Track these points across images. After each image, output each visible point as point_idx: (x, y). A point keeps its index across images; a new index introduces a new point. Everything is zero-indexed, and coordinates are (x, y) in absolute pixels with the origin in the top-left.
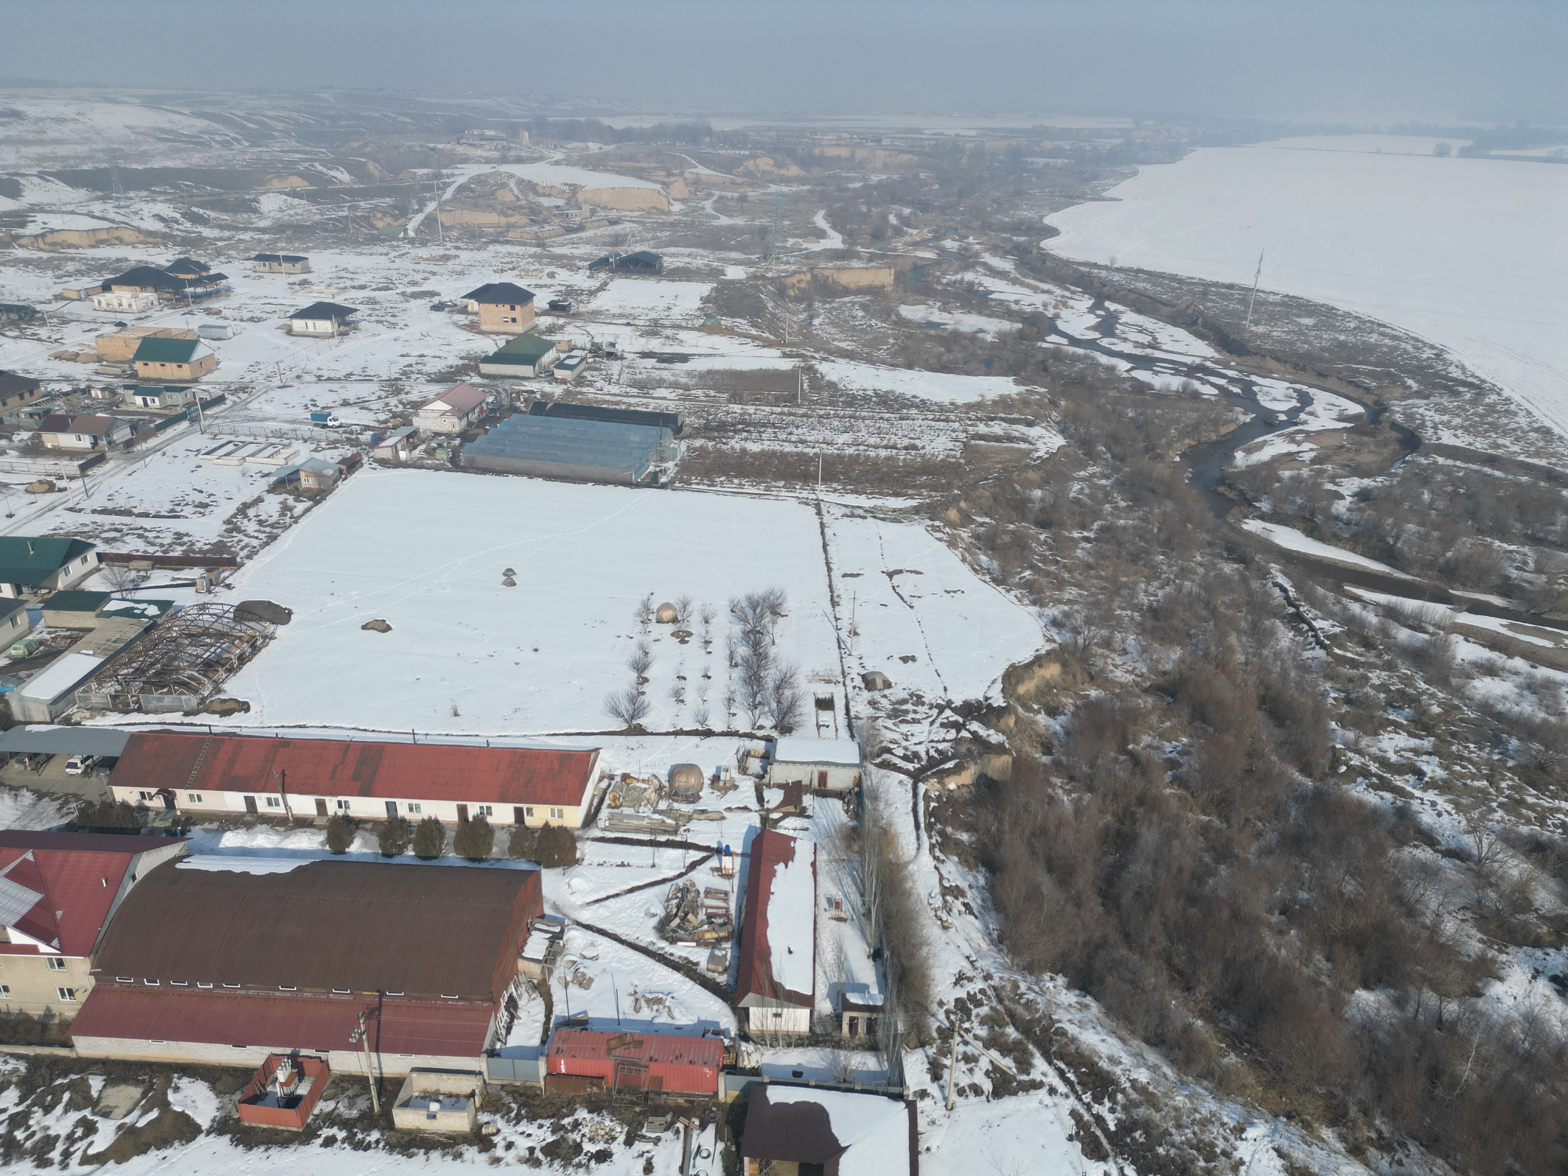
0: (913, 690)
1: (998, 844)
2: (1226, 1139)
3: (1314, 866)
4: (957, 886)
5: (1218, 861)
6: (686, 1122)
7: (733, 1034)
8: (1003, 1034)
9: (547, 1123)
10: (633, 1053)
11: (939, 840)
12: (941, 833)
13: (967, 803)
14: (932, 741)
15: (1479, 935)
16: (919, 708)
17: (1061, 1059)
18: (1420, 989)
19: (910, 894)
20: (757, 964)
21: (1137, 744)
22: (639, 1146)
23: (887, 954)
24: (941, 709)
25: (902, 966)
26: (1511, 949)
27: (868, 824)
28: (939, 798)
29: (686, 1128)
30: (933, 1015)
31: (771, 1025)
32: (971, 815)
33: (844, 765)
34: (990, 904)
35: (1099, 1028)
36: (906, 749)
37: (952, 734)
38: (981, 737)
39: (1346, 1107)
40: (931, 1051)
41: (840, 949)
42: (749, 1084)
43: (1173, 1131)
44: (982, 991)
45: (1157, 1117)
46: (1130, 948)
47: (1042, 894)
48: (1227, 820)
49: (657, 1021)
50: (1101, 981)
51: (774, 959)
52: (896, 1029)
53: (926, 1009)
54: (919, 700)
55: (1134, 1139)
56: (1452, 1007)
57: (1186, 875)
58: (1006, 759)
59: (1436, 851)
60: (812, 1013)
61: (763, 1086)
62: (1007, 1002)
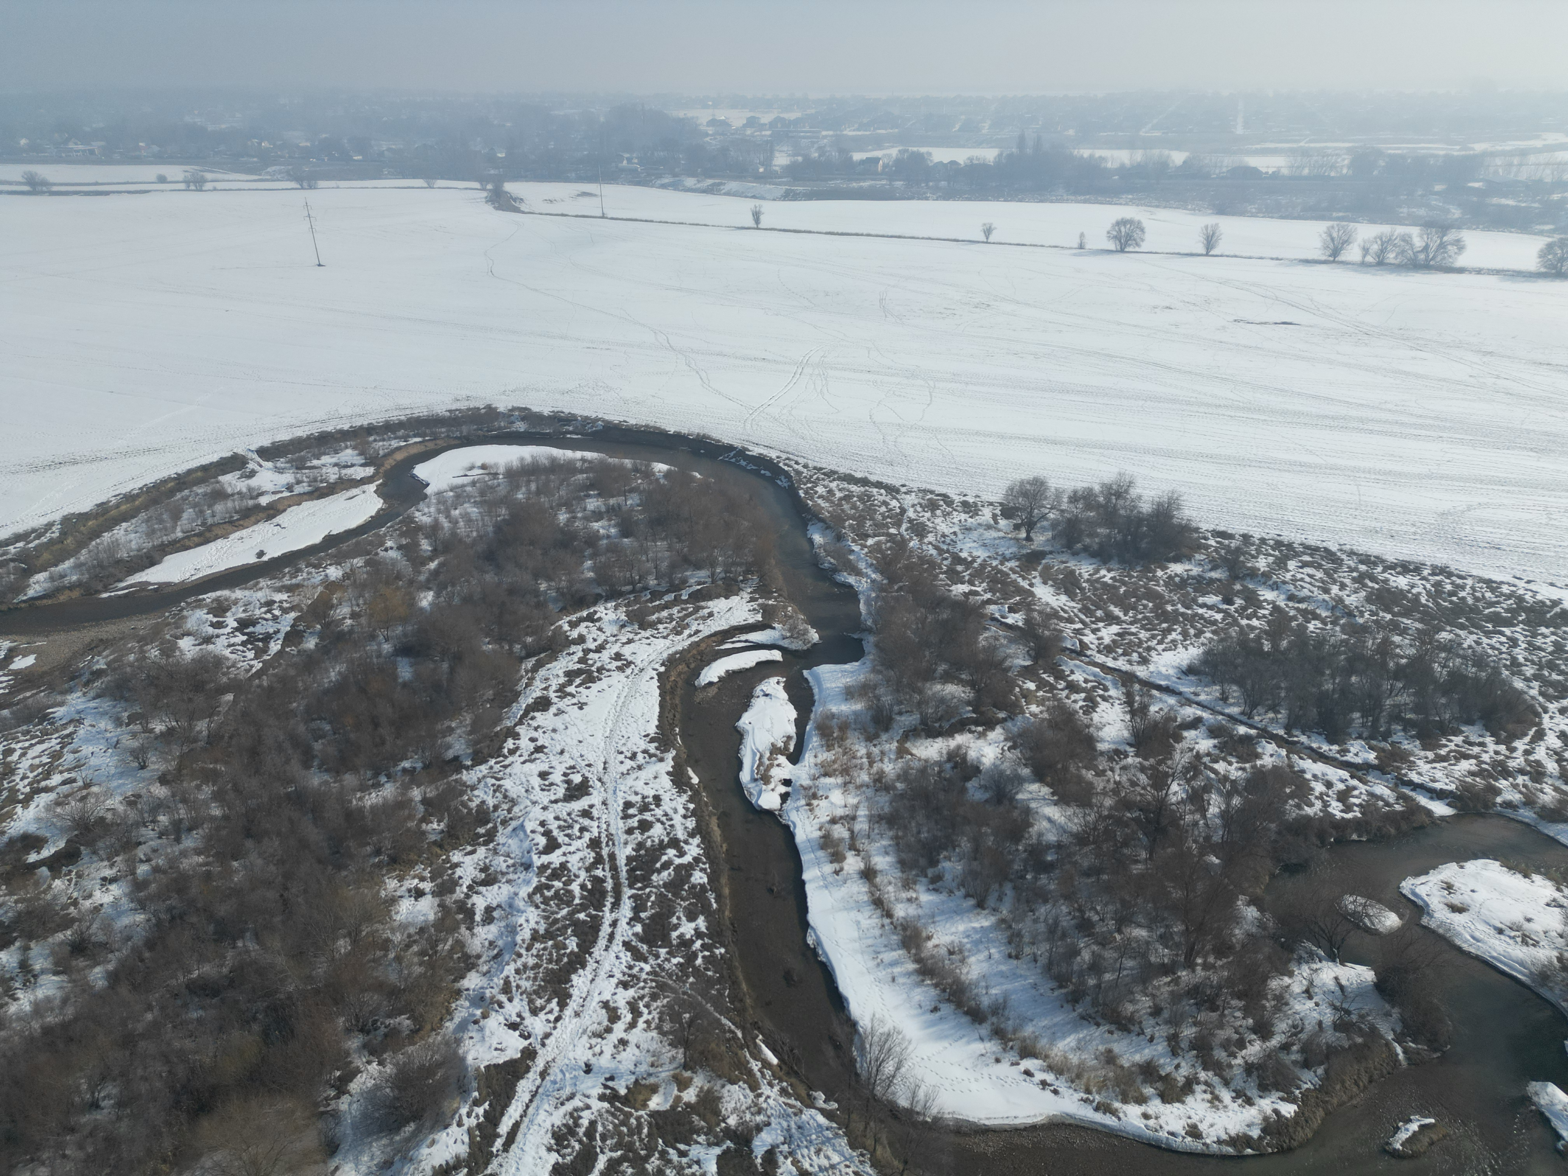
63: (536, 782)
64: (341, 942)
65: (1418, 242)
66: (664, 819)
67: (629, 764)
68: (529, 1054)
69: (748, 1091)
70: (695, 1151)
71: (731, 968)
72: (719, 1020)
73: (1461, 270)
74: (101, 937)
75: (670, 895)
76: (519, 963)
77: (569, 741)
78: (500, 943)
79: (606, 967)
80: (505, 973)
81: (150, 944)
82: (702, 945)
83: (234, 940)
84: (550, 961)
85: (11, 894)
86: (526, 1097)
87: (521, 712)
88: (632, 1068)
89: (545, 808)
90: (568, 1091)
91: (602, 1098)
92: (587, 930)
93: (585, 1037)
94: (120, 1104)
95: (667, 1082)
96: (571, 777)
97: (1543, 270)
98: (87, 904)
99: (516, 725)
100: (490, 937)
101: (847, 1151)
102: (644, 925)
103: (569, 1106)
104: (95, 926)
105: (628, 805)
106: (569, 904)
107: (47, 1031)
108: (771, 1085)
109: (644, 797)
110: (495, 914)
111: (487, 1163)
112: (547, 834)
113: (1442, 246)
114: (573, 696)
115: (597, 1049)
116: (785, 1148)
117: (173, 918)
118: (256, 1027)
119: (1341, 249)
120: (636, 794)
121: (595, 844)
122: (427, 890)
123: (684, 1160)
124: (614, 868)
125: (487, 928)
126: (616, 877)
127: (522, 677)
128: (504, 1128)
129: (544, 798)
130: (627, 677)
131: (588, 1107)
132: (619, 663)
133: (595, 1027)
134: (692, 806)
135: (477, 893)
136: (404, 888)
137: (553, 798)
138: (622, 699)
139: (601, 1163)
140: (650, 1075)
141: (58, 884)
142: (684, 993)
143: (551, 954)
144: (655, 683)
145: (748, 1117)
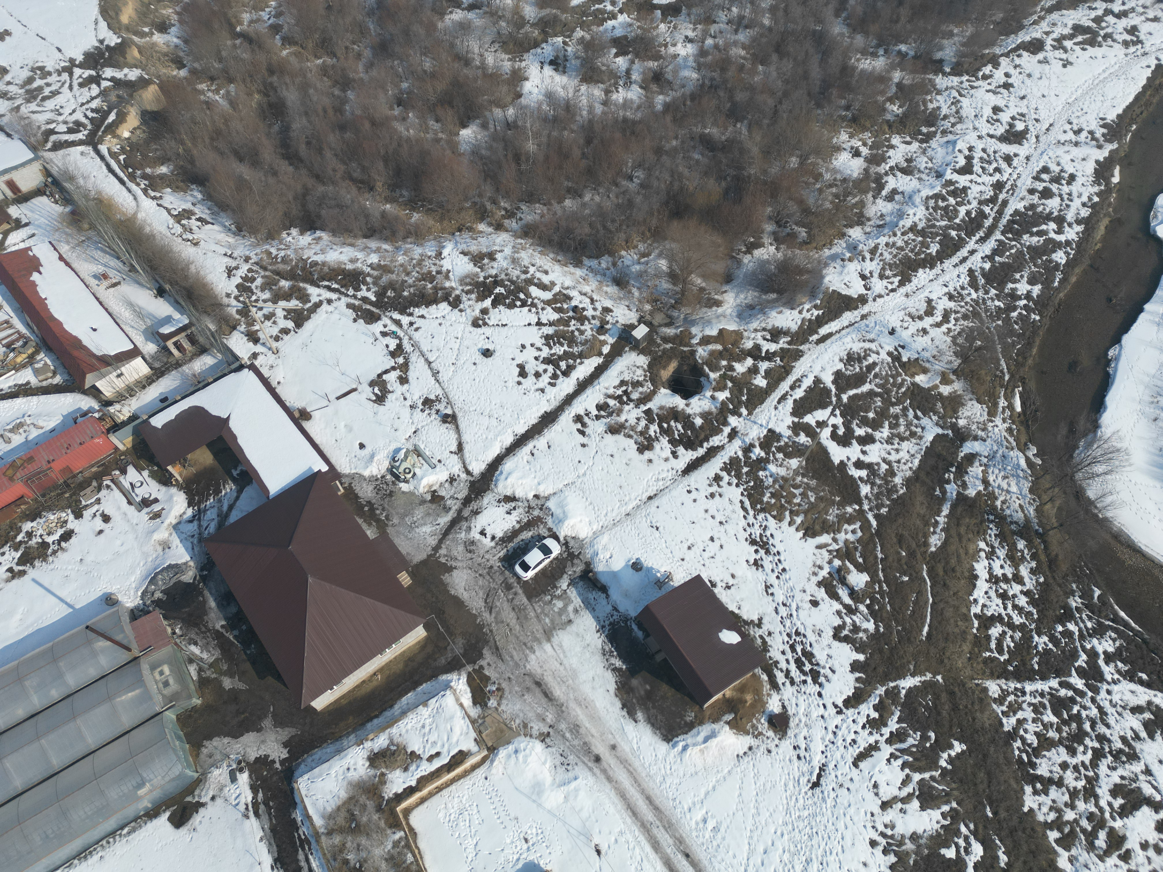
0: (31, 64)
1: (192, 162)
2: (435, 264)
3: (402, 60)
4: (184, 210)
5: (344, 91)
6: (110, 477)
7: (97, 407)
8: (280, 288)
9: (6, 548)
10: (31, 468)
11: (146, 182)
12: (145, 177)
13: (147, 142)
14: (83, 104)
15: (507, 57)
16: (49, 80)
17: (324, 279)
18: (491, 111)
19: (153, 236)
20: (75, 353)
21: (242, 24)
22: (87, 514)
23: (167, 287)
24: (69, 70)
25: (185, 288)
26: (525, 56)
27: (82, 202)
28: (123, 150)
29: (112, 481)
30: (228, 306)
31: (120, 384)
32: (156, 150)
33: (23, 165)
34: (216, 209)
35: (335, 247)
36: (65, 122)
37: (95, 90)
38: (120, 80)
39: (484, 206)
40: (242, 328)
41: (131, 305)
42: (135, 428)
43: (406, 278)
44: (250, 270)
45: (394, 277)
46: (324, 184)
47: (246, 180)
48: (333, 54)
49: (30, 438)
50: (319, 216)
51: (86, 342)
52: (210, 330)
53: (221, 305)
54: (44, 73)
55: (388, 297)
56: (511, 112)
57: (331, 112)
58: (153, 89)
59: (463, 10)
60: (143, 358)
61: (146, 422)
62: (270, 267)
63: (988, 112)
64: (794, 159)
66: (1066, 197)
67: (1070, 136)
68: (863, 300)
69: (985, 413)
70: (925, 421)
71: (1034, 333)
72: (999, 360)
74: (669, 77)
75: (1027, 257)
76: (891, 240)
77: (1035, 90)
78: (888, 219)
79: (946, 277)
80: (879, 241)
81: (693, 97)
82: (1025, 305)
83: (737, 121)
84: (912, 251)
85: (637, 20)
86: (846, 323)
87: (1014, 46)
88: (920, 350)
89: (980, 137)
90: (872, 336)
91: (889, 354)
92: (950, 244)
93: (903, 313)
94: (642, 185)
95: (936, 373)
96: (1017, 123)
98: (671, 50)
99: (1002, 55)
100: (884, 211)
101: (1026, 491)
102: (993, 266)
103: (867, 345)
104: (670, 67)
105: (1045, 170)
106: (950, 219)
107: (625, 120)
108: (1004, 420)
109: (1062, 171)
110: (897, 197)
111: (803, 343)
112: (969, 159)
114: (1066, 51)
115: (905, 325)
116: (985, 460)
117: (711, 87)
118: (723, 184)
120: (1058, 164)
121: (999, 186)
122: (863, 154)
123: (915, 421)
124: (1000, 213)
125: (886, 203)
126: (996, 220)
127: (1035, 12)
128: (824, 331)
129: (985, 128)
130: (1126, 55)
131: (878, 353)
132: (1128, 38)
133: (913, 311)
134: (1096, 199)
135: (894, 175)
136: (849, 144)
137: (992, 132)
138: (1106, 74)
139: (865, 388)
140: (928, 361)
141: (662, 27)
142: (988, 328)
143: (915, 246)
144: (1148, 73)
145: (974, 427)
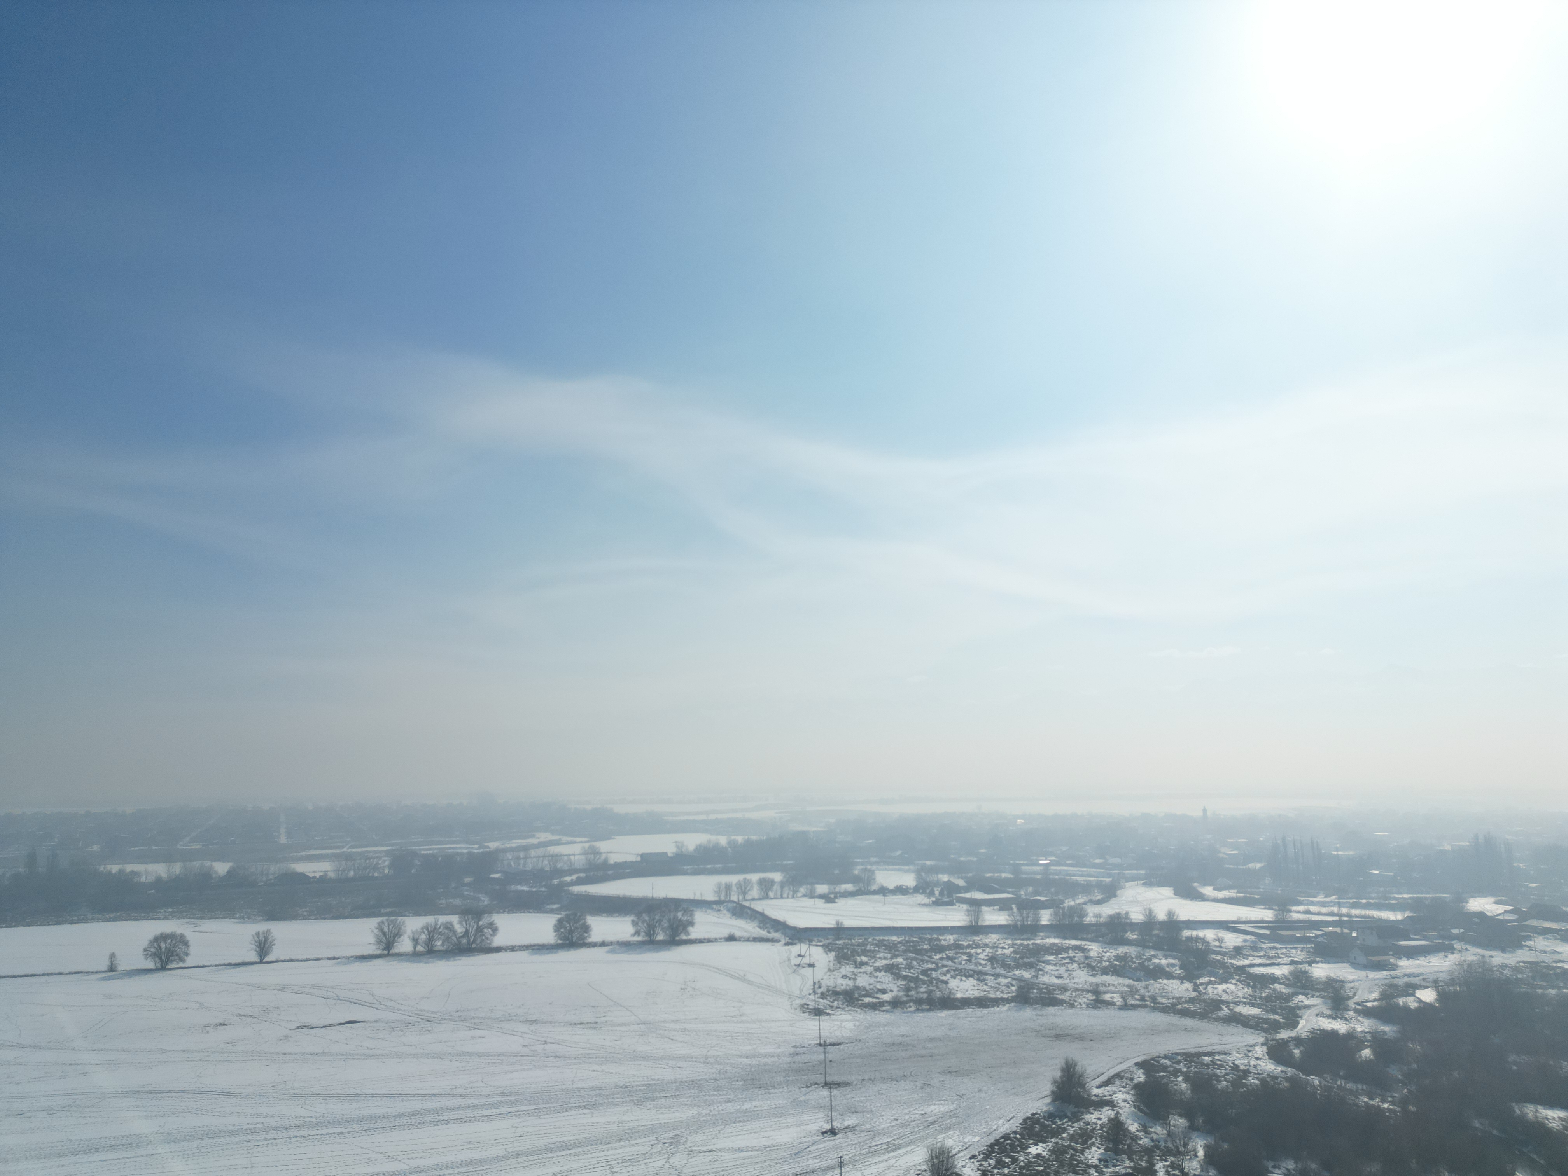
65: (459, 929)
73: (498, 950)
97: (559, 942)
113: (480, 930)
119: (394, 941)
